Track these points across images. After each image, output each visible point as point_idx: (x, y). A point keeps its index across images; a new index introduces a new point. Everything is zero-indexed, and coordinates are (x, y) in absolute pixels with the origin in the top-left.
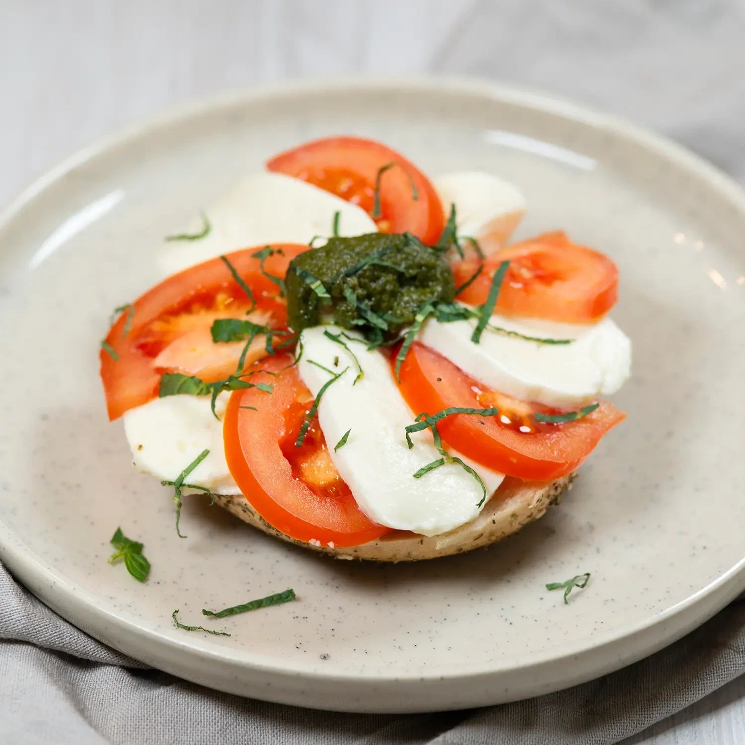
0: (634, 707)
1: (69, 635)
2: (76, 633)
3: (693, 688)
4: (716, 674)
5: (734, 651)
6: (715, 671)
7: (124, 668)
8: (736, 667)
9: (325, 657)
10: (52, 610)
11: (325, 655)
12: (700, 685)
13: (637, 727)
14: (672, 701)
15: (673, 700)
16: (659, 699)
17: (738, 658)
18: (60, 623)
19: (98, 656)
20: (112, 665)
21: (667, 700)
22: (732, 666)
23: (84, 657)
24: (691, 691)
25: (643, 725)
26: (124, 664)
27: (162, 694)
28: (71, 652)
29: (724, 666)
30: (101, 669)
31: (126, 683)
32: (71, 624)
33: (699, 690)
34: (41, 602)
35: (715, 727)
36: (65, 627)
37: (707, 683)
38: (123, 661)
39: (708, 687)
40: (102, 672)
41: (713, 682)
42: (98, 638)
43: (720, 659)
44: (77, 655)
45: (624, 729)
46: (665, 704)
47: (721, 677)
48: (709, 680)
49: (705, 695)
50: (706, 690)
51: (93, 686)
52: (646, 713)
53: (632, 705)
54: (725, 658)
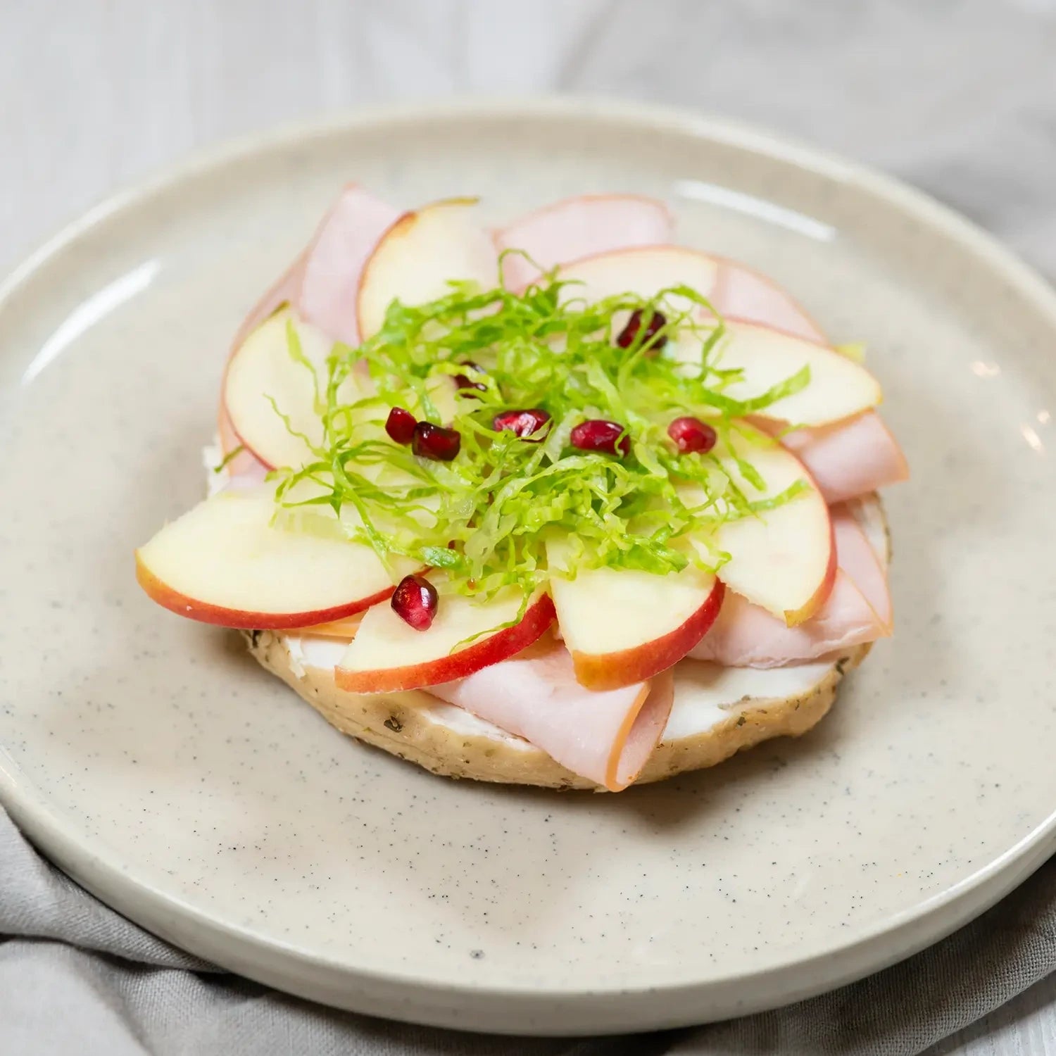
0: (909, 1020)
1: (117, 928)
2: (126, 926)
3: (991, 991)
4: (1021, 972)
5: (1045, 937)
6: (1020, 967)
7: (192, 972)
8: (1049, 961)
9: (477, 955)
10: (87, 892)
11: (479, 953)
12: (1000, 987)
13: (914, 1047)
14: (961, 1011)
15: (963, 1010)
16: (944, 1008)
17: (1051, 948)
18: (102, 911)
19: (157, 957)
20: (175, 969)
21: (955, 1010)
22: (1044, 959)
23: (138, 959)
24: (987, 996)
25: (922, 1045)
26: (194, 967)
27: (250, 1011)
28: (120, 953)
29: (1032, 959)
30: (161, 974)
31: (199, 995)
32: (117, 913)
33: (998, 995)
34: (73, 881)
35: (1020, 1043)
36: (110, 917)
37: (1009, 985)
38: (192, 963)
39: (1011, 991)
40: (162, 978)
41: (1018, 982)
42: (157, 932)
43: (1026, 949)
44: (128, 956)
45: (897, 1051)
46: (952, 1014)
47: (1028, 975)
48: (1012, 980)
49: (1006, 1000)
50: (1008, 993)
51: (150, 998)
52: (926, 1028)
53: (907, 1017)
54: (1033, 947)
